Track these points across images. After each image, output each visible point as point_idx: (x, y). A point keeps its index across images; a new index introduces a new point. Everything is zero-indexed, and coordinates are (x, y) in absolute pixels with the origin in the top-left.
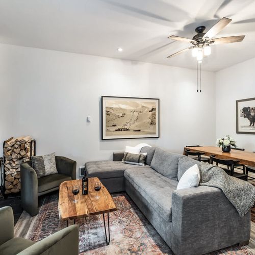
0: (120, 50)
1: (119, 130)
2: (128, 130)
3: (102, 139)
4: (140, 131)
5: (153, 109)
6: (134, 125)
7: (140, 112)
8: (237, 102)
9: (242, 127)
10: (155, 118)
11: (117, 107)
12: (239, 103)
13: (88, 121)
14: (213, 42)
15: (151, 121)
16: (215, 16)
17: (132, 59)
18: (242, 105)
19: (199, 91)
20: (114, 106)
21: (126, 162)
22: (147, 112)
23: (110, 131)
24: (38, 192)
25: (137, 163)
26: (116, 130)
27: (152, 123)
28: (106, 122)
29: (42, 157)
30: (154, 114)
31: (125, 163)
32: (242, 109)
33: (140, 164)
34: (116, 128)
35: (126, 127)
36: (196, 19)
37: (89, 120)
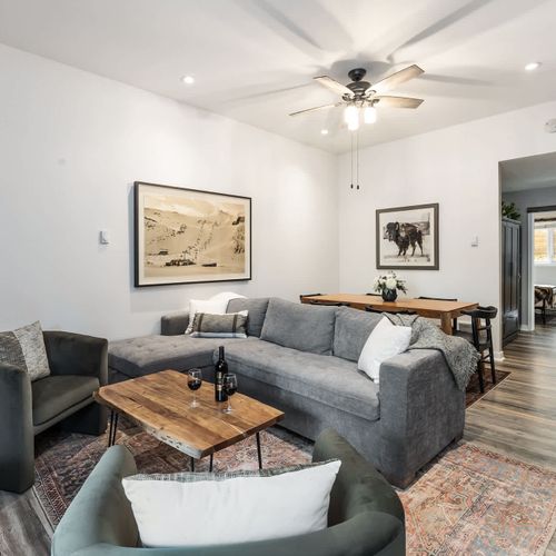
0: (189, 80)
1: (174, 263)
2: (191, 263)
3: (137, 285)
4: (215, 265)
5: (240, 220)
6: (204, 252)
7: (216, 224)
8: (378, 212)
9: (386, 257)
10: (243, 238)
11: (170, 209)
12: (381, 215)
13: (103, 242)
14: (378, 100)
15: (235, 245)
16: (390, 58)
17: (200, 106)
18: (386, 219)
19: (355, 187)
20: (163, 208)
21: (203, 334)
22: (228, 224)
23: (155, 266)
24: (34, 425)
25: (231, 335)
26: (168, 265)
27: (239, 249)
28: (146, 245)
29: (11, 333)
30: (242, 229)
31: (200, 337)
32: (385, 225)
33: (237, 335)
34: (168, 259)
35: (187, 257)
36: (360, 55)
37: (107, 237)
